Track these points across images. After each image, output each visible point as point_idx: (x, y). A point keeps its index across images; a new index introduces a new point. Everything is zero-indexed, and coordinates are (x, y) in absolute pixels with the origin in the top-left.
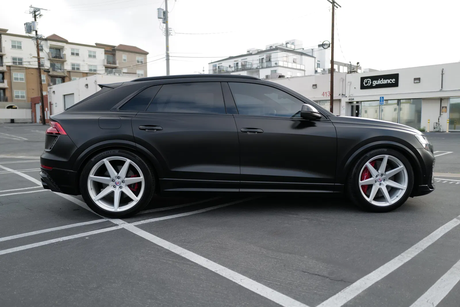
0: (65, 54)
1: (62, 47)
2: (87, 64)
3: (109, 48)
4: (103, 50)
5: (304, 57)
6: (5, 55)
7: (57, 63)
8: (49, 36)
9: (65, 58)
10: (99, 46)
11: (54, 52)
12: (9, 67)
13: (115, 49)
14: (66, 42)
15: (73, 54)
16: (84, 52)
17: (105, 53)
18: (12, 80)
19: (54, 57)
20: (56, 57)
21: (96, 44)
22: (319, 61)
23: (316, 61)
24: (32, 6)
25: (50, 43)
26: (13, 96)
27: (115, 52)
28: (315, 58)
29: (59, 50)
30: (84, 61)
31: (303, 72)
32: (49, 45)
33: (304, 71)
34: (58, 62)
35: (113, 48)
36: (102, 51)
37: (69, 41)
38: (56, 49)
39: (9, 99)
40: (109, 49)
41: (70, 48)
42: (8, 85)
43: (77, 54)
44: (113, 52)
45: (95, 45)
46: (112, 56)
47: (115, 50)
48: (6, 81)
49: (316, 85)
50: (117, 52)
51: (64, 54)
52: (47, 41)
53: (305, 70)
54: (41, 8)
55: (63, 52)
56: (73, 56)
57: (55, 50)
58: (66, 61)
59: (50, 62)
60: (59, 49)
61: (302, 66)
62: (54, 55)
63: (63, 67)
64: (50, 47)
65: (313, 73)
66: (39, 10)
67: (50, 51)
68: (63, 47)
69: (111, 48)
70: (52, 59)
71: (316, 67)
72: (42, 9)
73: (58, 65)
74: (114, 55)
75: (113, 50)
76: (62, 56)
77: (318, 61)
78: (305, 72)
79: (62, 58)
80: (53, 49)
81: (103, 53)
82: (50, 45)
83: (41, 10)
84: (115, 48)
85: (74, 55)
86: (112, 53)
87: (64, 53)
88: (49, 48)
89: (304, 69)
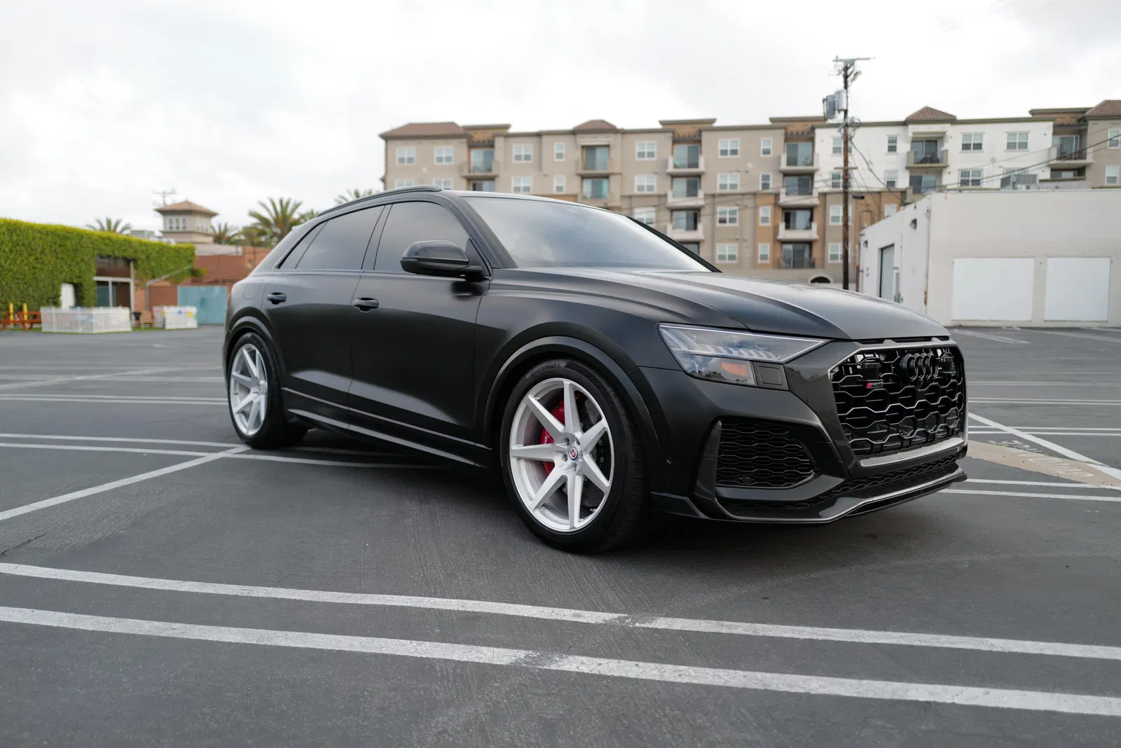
0: (947, 151)
1: (940, 135)
2: (1001, 167)
3: (1068, 116)
4: (1051, 124)
6: (817, 170)
7: (927, 173)
8: (913, 115)
9: (947, 161)
10: (1038, 115)
11: (922, 148)
12: (823, 195)
13: (1084, 117)
14: (952, 120)
15: (966, 147)
16: (995, 138)
17: (1055, 133)
18: (827, 221)
19: (921, 162)
20: (924, 161)
21: (1032, 112)
24: (839, 59)
25: (913, 128)
26: (826, 254)
27: (1087, 125)
29: (933, 142)
30: (993, 161)
32: (910, 134)
34: (927, 170)
35: (1080, 116)
36: (1048, 127)
37: (959, 117)
38: (926, 141)
39: (817, 263)
40: (1067, 119)
41: (961, 133)
42: (818, 233)
43: (978, 146)
44: (1080, 126)
45: (1029, 116)
46: (1077, 138)
47: (1086, 121)
48: (814, 226)
50: (1090, 123)
51: (943, 152)
52: (906, 127)
54: (856, 57)
55: (942, 145)
56: (968, 151)
57: (924, 143)
58: (946, 167)
59: (910, 172)
60: (935, 139)
62: (921, 156)
63: (941, 181)
64: (913, 138)
66: (852, 62)
67: (912, 147)
68: (944, 133)
69: (1073, 115)
70: (916, 165)
72: (858, 59)
73: (927, 179)
74: (1082, 133)
75: (1079, 120)
76: (939, 156)
79: (938, 161)
80: (921, 143)
81: (1051, 131)
82: (914, 133)
83: (857, 63)
84: (1088, 113)
85: (969, 148)
86: (1078, 128)
87: (943, 149)
88: (910, 141)
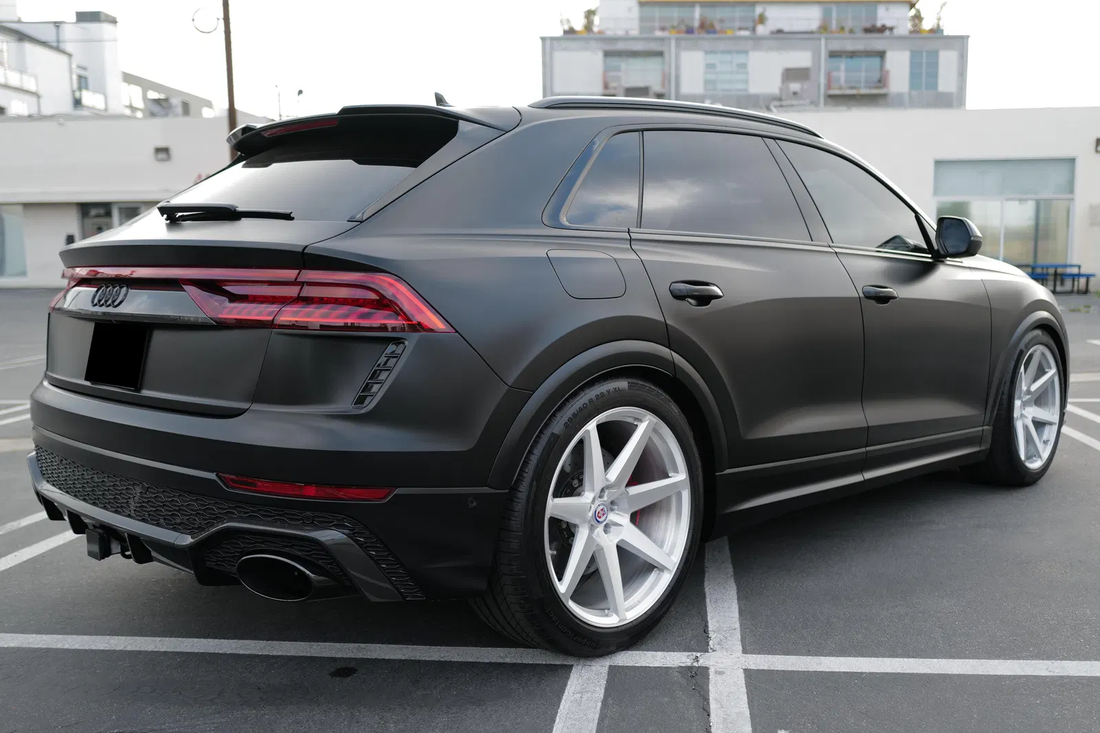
5: (28, 47)
22: (85, 69)
23: (74, 66)
28: (70, 55)
31: (34, 100)
33: (36, 95)
49: (165, 150)
53: (41, 92)
61: (25, 77)
65: (66, 106)
71: (75, 86)
77: (79, 67)
78: (42, 100)
89: (33, 88)
